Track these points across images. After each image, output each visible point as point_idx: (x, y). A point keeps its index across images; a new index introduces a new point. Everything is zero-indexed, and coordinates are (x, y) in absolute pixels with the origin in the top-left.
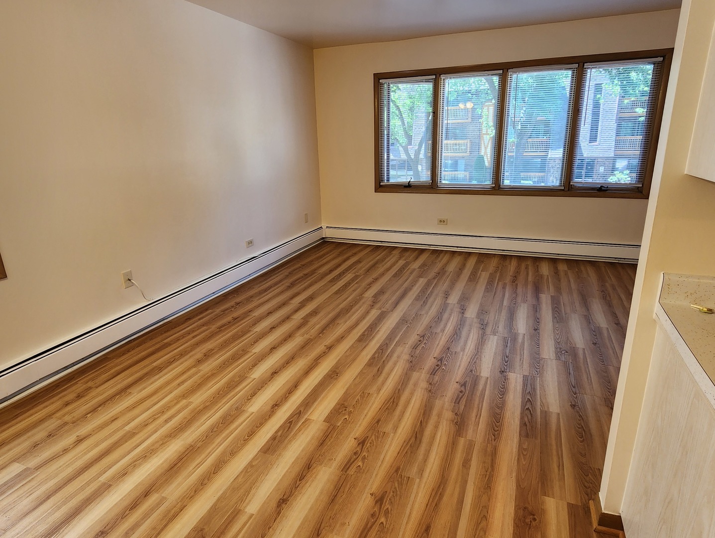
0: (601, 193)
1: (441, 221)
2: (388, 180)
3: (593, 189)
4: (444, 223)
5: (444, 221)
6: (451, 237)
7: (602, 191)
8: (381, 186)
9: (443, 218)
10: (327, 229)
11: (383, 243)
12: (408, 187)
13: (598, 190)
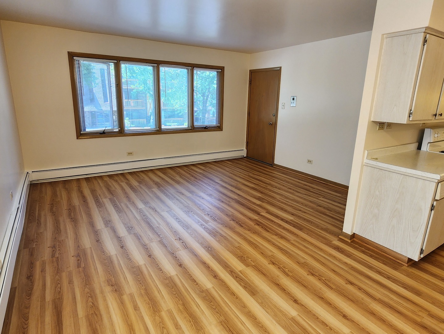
0: (206, 130)
1: (129, 154)
2: (85, 130)
3: (202, 128)
4: (132, 155)
5: (131, 153)
6: (137, 162)
7: (206, 129)
8: (81, 135)
9: (130, 151)
10: (34, 173)
11: (88, 175)
12: (103, 134)
13: (204, 128)
